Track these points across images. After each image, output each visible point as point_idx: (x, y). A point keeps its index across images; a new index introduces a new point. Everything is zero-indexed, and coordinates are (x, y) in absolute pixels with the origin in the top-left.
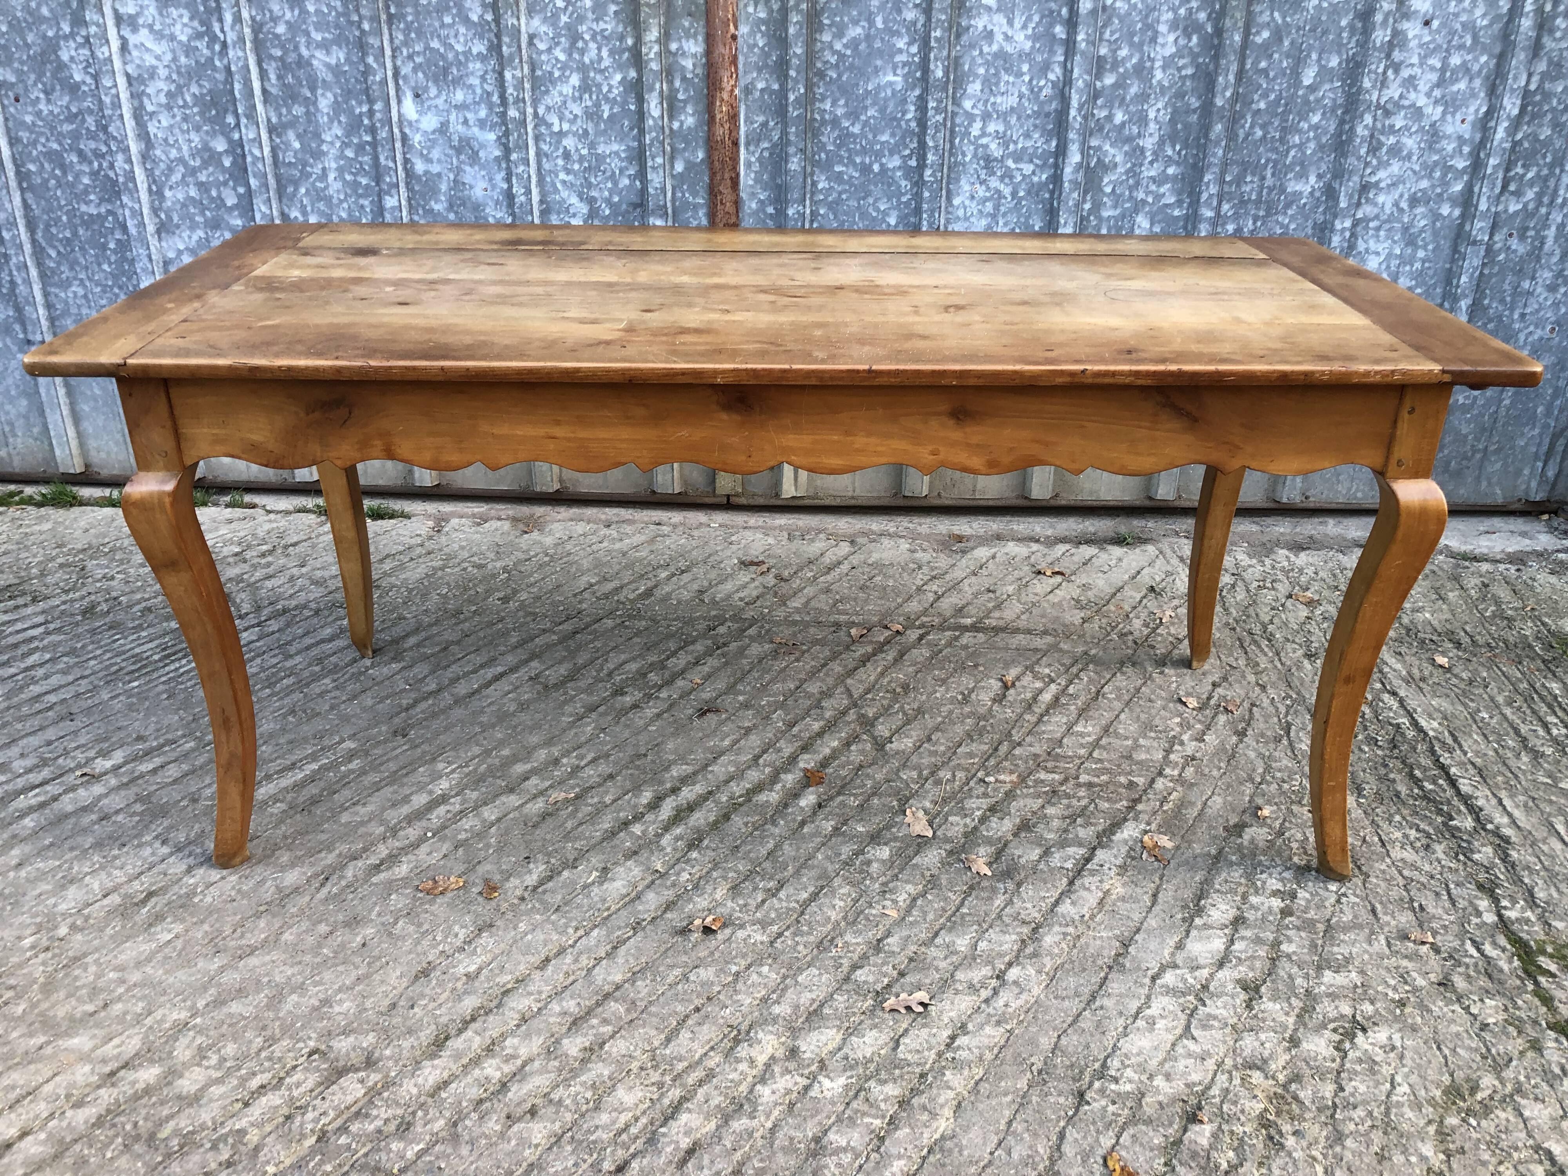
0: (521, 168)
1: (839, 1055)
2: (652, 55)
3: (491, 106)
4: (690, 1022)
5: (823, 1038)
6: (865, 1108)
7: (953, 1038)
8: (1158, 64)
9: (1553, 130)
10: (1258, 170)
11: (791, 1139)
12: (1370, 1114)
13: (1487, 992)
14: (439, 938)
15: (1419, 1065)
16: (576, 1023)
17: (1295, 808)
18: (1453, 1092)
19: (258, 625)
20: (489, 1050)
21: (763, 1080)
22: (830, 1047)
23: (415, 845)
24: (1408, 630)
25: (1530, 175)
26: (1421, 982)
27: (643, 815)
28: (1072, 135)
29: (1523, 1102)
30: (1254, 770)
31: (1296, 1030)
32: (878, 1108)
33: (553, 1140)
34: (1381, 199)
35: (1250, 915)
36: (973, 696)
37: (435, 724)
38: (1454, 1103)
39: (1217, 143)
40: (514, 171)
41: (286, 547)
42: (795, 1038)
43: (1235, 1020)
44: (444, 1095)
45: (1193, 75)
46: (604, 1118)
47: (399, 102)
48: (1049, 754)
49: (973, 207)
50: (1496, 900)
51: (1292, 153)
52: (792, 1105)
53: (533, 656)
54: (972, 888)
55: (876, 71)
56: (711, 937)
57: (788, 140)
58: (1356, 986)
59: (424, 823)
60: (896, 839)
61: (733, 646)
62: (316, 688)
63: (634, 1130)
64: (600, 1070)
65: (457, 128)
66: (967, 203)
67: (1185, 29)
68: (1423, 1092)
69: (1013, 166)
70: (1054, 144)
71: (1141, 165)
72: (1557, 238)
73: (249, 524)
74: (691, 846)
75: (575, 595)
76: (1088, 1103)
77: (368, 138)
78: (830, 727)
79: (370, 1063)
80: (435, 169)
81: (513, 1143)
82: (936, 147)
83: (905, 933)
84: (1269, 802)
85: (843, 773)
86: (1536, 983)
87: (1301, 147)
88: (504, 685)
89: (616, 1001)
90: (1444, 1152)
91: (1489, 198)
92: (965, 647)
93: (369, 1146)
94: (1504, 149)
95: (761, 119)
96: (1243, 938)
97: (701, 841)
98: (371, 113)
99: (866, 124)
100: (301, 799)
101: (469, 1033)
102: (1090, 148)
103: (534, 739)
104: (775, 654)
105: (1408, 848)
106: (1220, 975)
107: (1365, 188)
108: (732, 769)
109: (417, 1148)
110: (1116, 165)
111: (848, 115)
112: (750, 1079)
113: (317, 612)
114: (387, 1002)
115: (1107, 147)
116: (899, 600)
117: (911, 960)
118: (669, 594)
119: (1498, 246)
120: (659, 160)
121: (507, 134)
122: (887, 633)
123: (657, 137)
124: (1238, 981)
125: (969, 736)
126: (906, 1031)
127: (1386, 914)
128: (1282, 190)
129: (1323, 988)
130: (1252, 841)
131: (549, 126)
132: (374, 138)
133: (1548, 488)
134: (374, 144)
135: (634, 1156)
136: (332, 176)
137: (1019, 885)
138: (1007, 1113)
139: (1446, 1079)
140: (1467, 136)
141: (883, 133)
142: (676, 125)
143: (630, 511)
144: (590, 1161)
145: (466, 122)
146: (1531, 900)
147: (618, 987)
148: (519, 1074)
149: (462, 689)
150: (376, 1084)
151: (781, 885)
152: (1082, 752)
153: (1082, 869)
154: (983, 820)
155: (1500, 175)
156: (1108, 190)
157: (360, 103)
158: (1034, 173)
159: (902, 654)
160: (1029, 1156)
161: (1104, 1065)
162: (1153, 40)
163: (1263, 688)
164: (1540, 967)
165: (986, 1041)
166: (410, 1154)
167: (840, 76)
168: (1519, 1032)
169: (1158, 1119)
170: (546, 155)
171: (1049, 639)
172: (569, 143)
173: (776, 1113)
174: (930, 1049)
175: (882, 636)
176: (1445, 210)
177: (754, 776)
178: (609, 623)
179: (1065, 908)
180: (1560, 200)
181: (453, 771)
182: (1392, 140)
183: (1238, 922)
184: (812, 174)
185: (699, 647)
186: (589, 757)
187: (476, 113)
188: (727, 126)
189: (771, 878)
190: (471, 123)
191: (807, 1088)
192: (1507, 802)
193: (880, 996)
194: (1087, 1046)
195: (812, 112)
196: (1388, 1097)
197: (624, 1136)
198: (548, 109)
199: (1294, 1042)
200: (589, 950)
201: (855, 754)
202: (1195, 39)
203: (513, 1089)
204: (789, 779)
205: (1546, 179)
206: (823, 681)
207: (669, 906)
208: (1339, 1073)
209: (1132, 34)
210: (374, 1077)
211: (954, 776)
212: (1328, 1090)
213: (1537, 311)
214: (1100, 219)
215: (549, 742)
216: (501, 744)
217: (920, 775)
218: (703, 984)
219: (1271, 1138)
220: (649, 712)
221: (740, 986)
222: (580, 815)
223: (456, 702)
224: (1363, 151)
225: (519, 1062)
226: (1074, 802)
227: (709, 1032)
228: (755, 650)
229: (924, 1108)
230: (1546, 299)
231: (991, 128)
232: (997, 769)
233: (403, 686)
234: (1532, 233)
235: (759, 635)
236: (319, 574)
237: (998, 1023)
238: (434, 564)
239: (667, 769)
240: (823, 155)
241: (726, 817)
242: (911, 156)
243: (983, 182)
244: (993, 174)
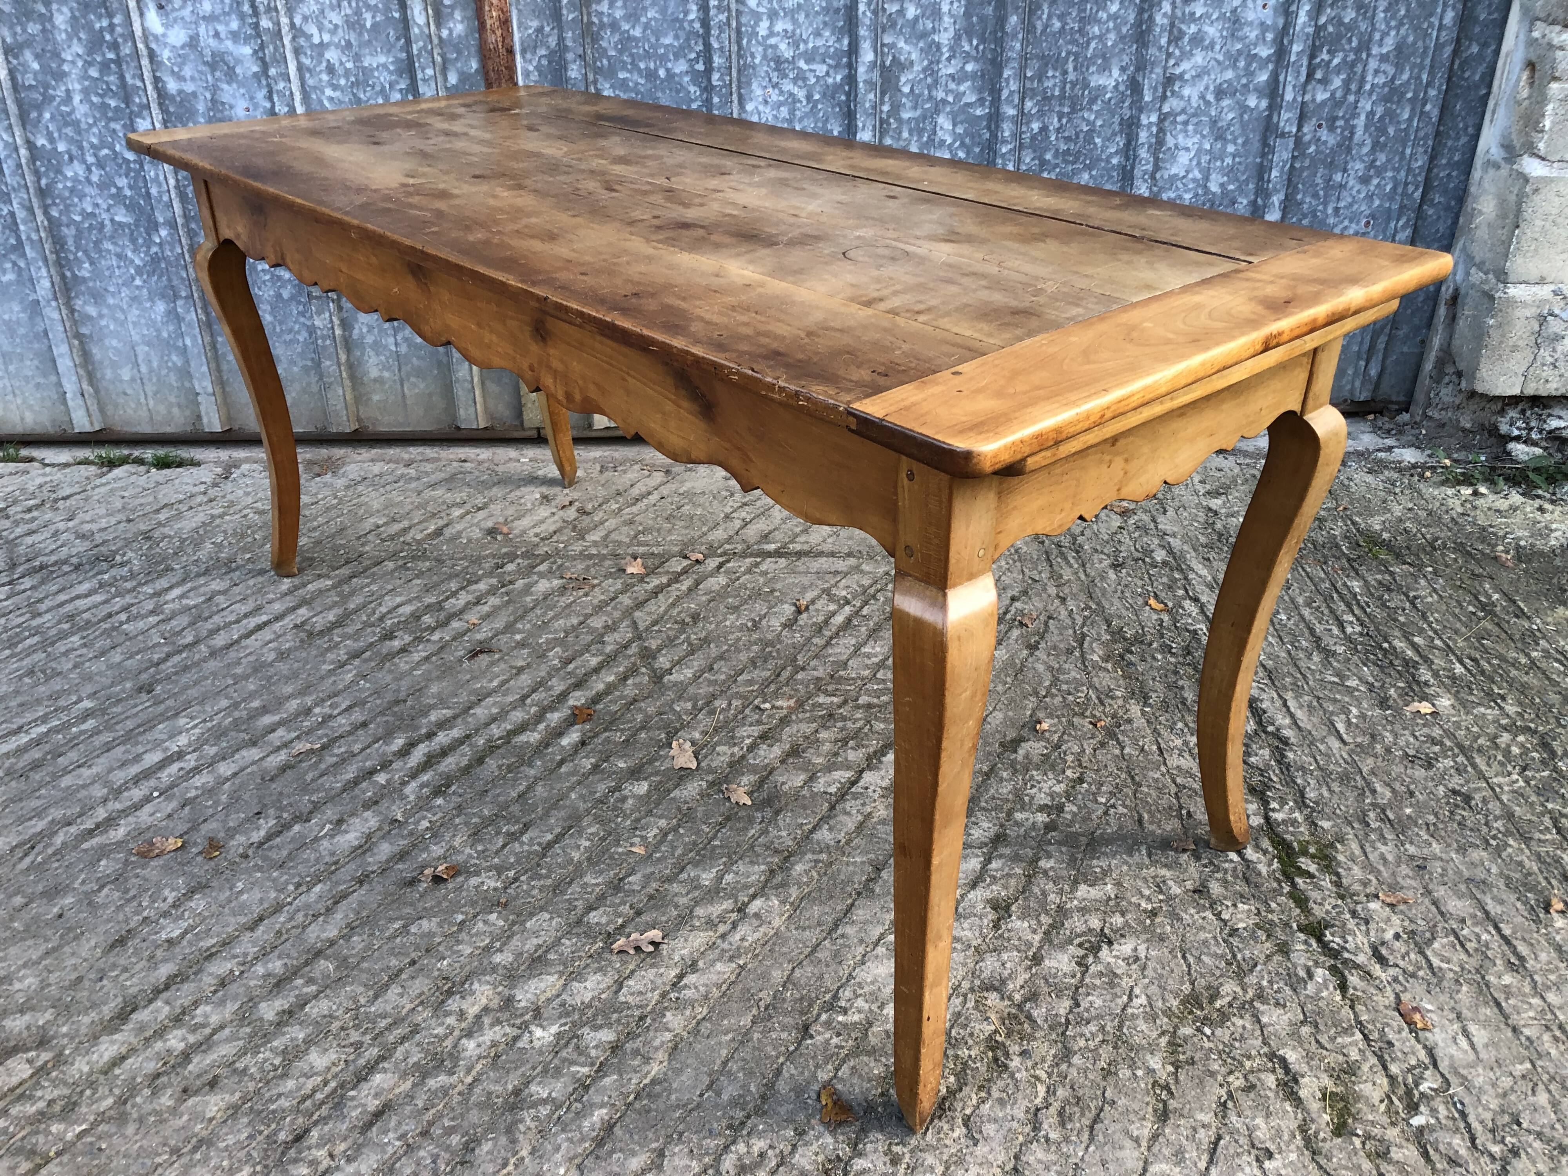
0: (281, 85)
1: (558, 1001)
3: (242, 17)
4: (404, 976)
5: (542, 985)
6: (575, 1056)
7: (681, 977)
9: (1358, 12)
10: (1059, 63)
11: (490, 1094)
12: (1103, 1027)
13: (1242, 896)
14: (144, 904)
15: (1161, 976)
16: (280, 984)
17: (1076, 720)
18: (1192, 1001)
19: (10, 583)
20: (177, 1020)
21: (469, 1034)
22: (549, 995)
23: (137, 807)
24: (1220, 535)
25: (1336, 61)
26: (1176, 890)
27: (391, 762)
28: (863, 32)
29: (1262, 1008)
30: (1040, 683)
31: (1040, 948)
32: (588, 1056)
33: (230, 1112)
34: (1186, 92)
35: (1011, 833)
36: (764, 622)
37: (185, 679)
38: (1191, 1012)
39: (1014, 36)
40: (275, 88)
41: (56, 501)
42: (512, 987)
43: (979, 941)
44: (117, 1071)
46: (290, 1084)
47: (142, 14)
48: (832, 676)
49: (768, 113)
50: (1265, 803)
51: (1093, 45)
52: (497, 1056)
53: (303, 602)
54: (728, 819)
56: (442, 886)
57: (566, 46)
58: (1110, 899)
59: (152, 783)
60: (657, 773)
61: (520, 583)
62: (61, 647)
63: (319, 1096)
64: (297, 1033)
65: (207, 41)
66: (761, 108)
68: (1160, 1004)
69: (805, 67)
70: (846, 42)
71: (938, 62)
72: (1367, 127)
73: (17, 479)
74: (438, 792)
75: (359, 538)
76: (812, 1037)
77: (111, 55)
78: (609, 661)
79: (43, 1043)
80: (189, 87)
81: (185, 1118)
82: (721, 49)
83: (649, 870)
84: (1050, 716)
85: (614, 708)
86: (1293, 885)
87: (1101, 38)
88: (266, 634)
89: (326, 959)
90: (1172, 1064)
91: (1294, 87)
92: (764, 573)
93: (28, 1129)
94: (1308, 35)
95: (535, 24)
96: (1001, 856)
97: (448, 786)
98: (112, 27)
99: (646, 26)
100: (21, 764)
101: (159, 1003)
102: (883, 45)
103: (289, 689)
104: (563, 590)
105: (1186, 755)
106: (971, 895)
107: (1169, 81)
108: (495, 711)
109: (78, 1129)
110: (912, 63)
111: (628, 17)
112: (456, 1033)
113: (77, 568)
114: (73, 976)
115: (901, 44)
116: (705, 529)
117: (651, 897)
118: (460, 533)
119: (1307, 138)
120: (430, 72)
121: (262, 47)
122: (685, 563)
123: (425, 46)
124: (988, 901)
125: (753, 662)
126: (633, 972)
127: (1152, 823)
128: (1086, 85)
129: (1076, 902)
130: (1026, 756)
131: (309, 37)
132: (118, 55)
133: (1371, 387)
134: (118, 62)
135: (316, 1123)
136: (77, 99)
137: (777, 813)
138: (724, 1052)
139: (1187, 988)
140: (1269, 22)
141: (666, 35)
142: (445, 33)
143: (437, 449)
144: (266, 1133)
145: (217, 35)
146: (1301, 802)
147: (332, 943)
148: (205, 1045)
149: (220, 640)
150: (46, 1063)
151: (526, 827)
152: (866, 673)
153: (846, 793)
154: (752, 748)
155: (1305, 62)
156: (906, 90)
157: (100, 17)
158: (827, 74)
159: (697, 583)
160: (740, 1096)
161: (836, 997)
163: (1063, 600)
164: (1299, 868)
165: (714, 978)
166: (70, 1136)
168: (1268, 936)
169: (883, 1048)
170: (309, 70)
171: (852, 561)
172: (332, 55)
173: (479, 1067)
174: (653, 990)
175: (677, 565)
176: (1252, 102)
177: (518, 716)
178: (390, 565)
179: (824, 835)
180: (1368, 87)
181: (196, 726)
182: (1193, 29)
183: (999, 839)
184: (595, 82)
185: (482, 586)
186: (344, 706)
187: (227, 24)
188: (499, 33)
189: (517, 822)
190: (223, 36)
191: (516, 1039)
192: (1291, 704)
193: (610, 938)
194: (821, 977)
195: (589, 14)
196: (1124, 1009)
197: (308, 1103)
198: (305, 18)
199: (1037, 960)
200: (308, 906)
201: (630, 689)
203: (195, 1061)
204: (555, 718)
205: (1353, 65)
206: (609, 614)
207: (402, 856)
208: (1077, 988)
210: (46, 1056)
211: (730, 704)
212: (1063, 1006)
213: (1351, 205)
214: (900, 121)
215: (302, 692)
216: (252, 695)
217: (694, 706)
218: (423, 936)
219: (996, 1059)
220: (416, 657)
221: (463, 936)
222: (323, 766)
223: (211, 655)
224: (1164, 41)
225: (207, 1031)
226: (849, 724)
227: (421, 985)
228: (543, 586)
229: (636, 1052)
230: (1359, 192)
231: (779, 27)
232: (776, 695)
233: (157, 639)
234: (1340, 123)
235: (550, 571)
236: (87, 527)
237: (731, 959)
238: (215, 512)
239: (425, 713)
240: (605, 62)
241: (480, 761)
242: (697, 60)
243: (775, 86)
244: (785, 76)
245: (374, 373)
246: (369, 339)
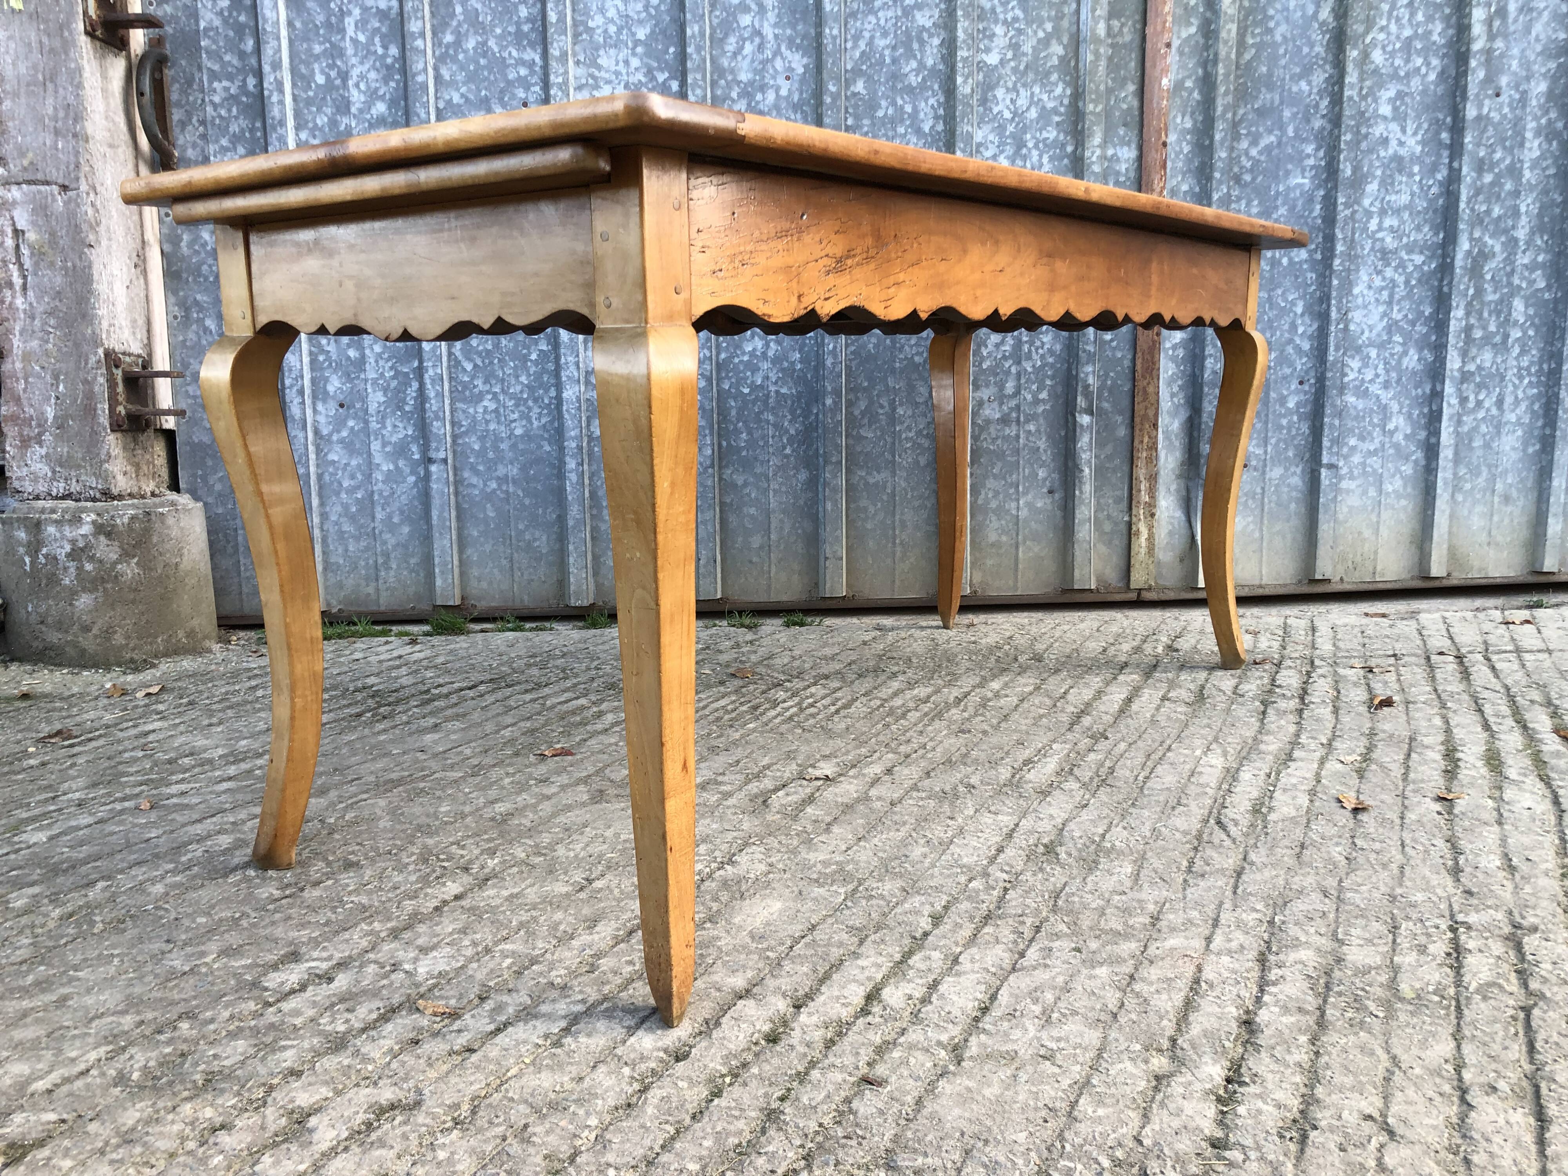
2: (1094, 159)
8: (1526, 165)
28: (1461, 226)
45: (1555, 175)
49: (1370, 296)
55: (1287, 173)
66: (1365, 292)
67: (1547, 136)
69: (1406, 257)
70: (1441, 236)
71: (1516, 254)
102: (1475, 238)
110: (1494, 254)
115: (1486, 238)
156: (1488, 277)
158: (1424, 263)
162: (1522, 145)
167: (1254, 179)
202: (1555, 143)
209: (1504, 140)
214: (1482, 303)
231: (1388, 222)
242: (1315, 251)
243: (1379, 272)
244: (1389, 265)
245: (993, 537)
246: (993, 504)
